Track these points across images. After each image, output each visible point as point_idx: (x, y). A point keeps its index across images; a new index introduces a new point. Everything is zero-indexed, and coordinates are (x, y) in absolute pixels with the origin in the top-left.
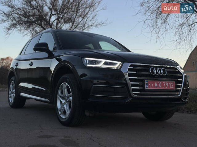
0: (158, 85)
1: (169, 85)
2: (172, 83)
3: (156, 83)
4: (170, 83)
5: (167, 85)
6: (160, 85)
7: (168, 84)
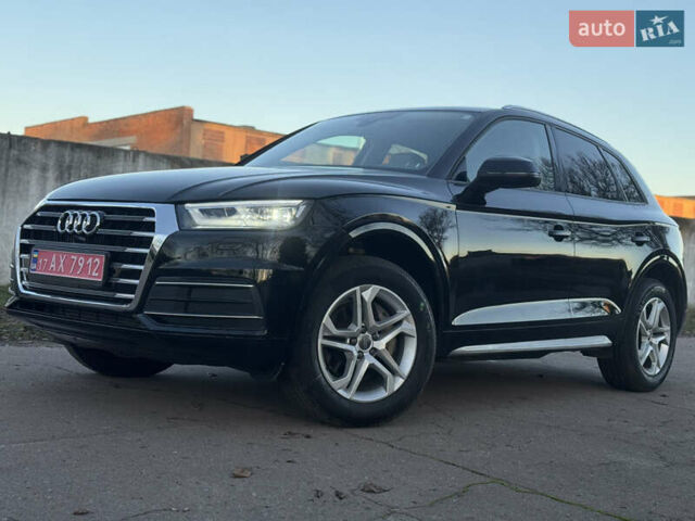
0: (58, 263)
1: (86, 266)
2: (97, 260)
3: (54, 259)
4: (90, 260)
5: (81, 265)
6: (61, 265)
7: (86, 261)
